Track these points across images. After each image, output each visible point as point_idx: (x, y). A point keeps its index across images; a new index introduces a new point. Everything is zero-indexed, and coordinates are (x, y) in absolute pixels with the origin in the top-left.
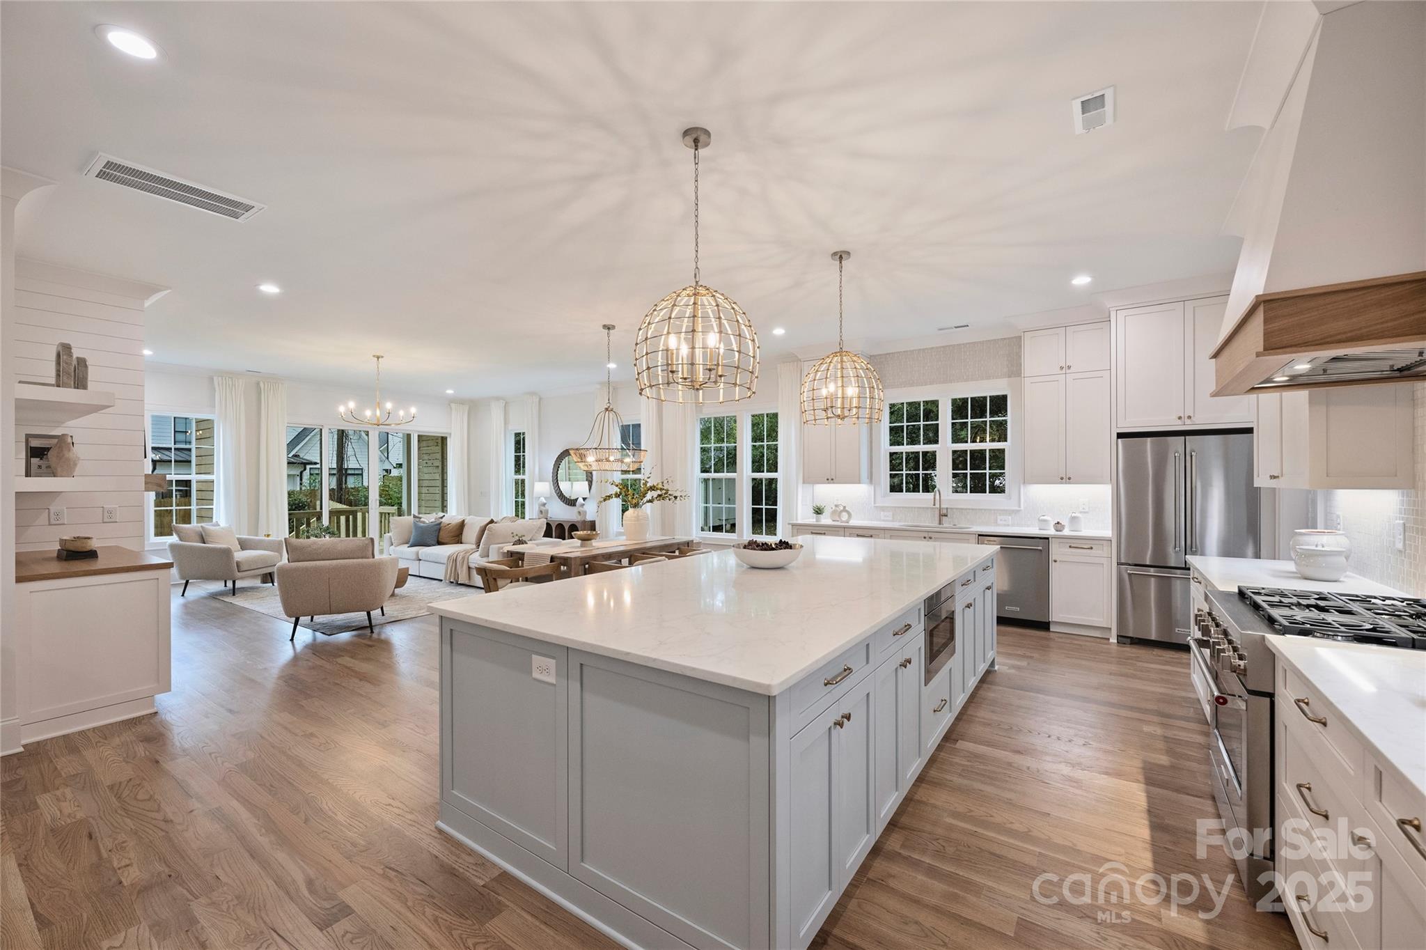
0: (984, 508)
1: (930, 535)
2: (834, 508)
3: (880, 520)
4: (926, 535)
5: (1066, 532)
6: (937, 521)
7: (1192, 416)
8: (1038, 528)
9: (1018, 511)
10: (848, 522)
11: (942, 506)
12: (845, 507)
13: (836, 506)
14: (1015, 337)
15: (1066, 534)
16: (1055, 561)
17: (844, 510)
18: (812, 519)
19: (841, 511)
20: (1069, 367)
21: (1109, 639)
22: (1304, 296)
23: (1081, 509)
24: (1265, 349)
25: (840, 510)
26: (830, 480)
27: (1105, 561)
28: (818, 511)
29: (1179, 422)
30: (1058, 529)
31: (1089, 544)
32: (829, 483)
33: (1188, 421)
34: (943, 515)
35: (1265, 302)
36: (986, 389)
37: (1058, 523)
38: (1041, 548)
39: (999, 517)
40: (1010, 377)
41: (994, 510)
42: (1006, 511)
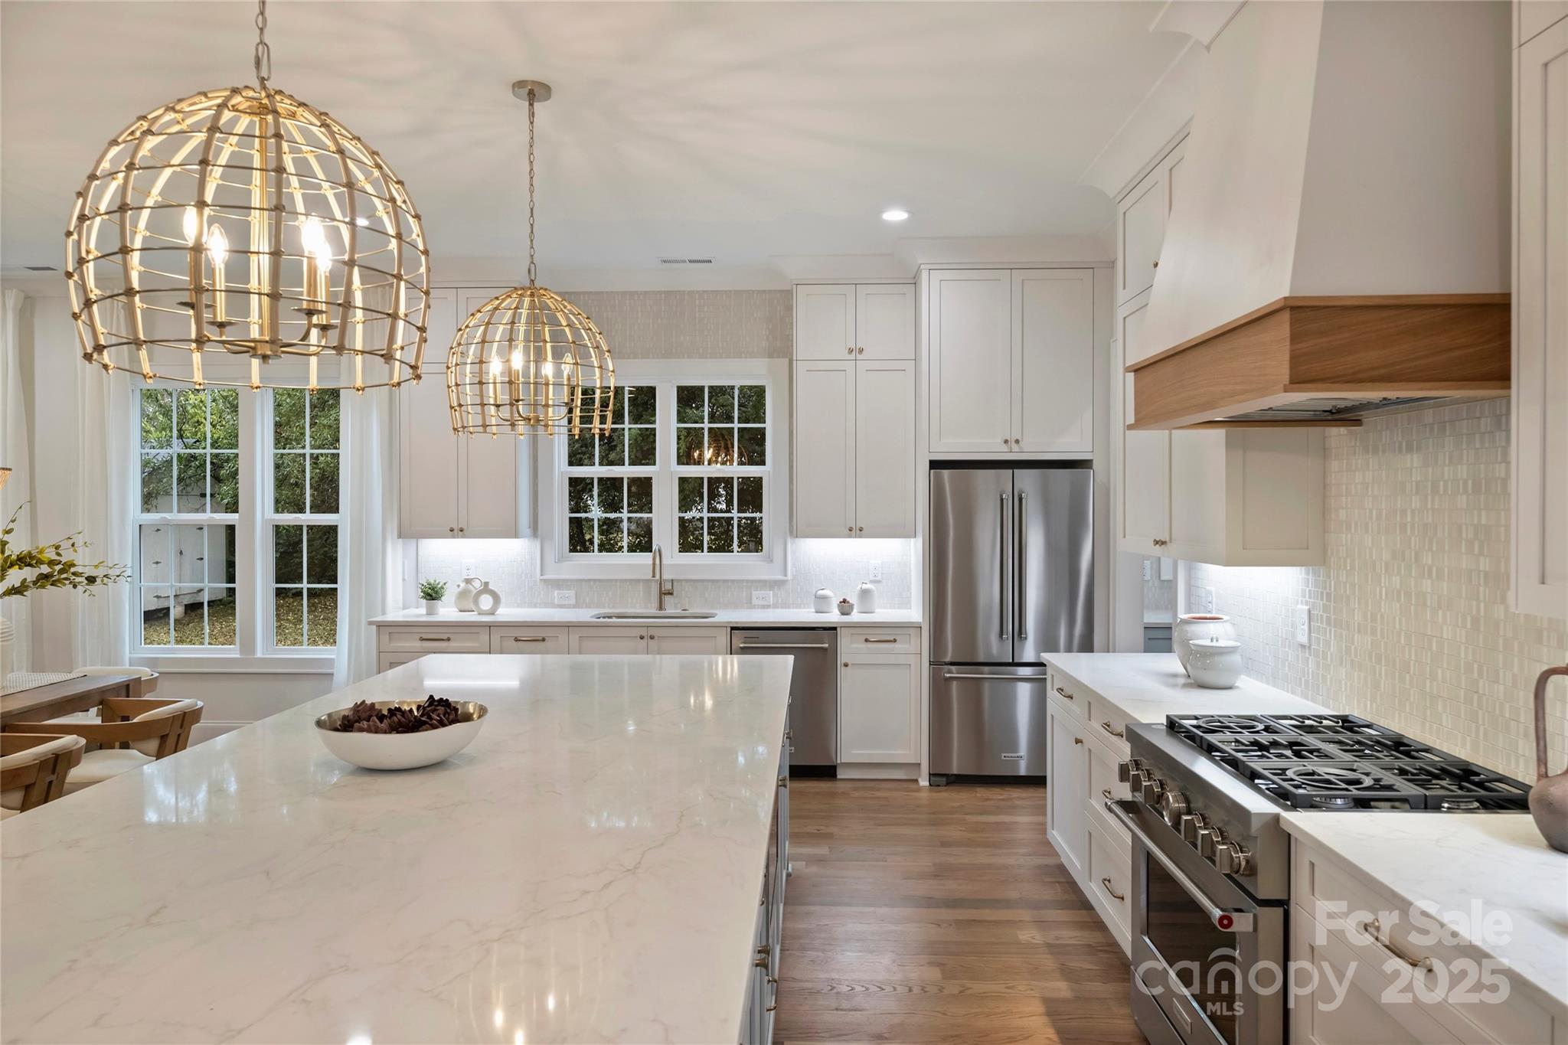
0: (732, 578)
1: (652, 631)
2: (463, 585)
3: (553, 605)
4: (643, 632)
5: (855, 617)
6: (656, 604)
7: (1020, 439)
8: (814, 610)
9: (783, 582)
10: (493, 614)
11: (665, 577)
12: (486, 584)
13: (468, 581)
14: (781, 291)
15: (856, 620)
16: (846, 665)
17: (486, 589)
18: (418, 612)
19: (480, 593)
20: (861, 351)
21: (917, 780)
22: (1334, 307)
23: (872, 578)
24: (1292, 382)
25: (475, 591)
26: (458, 532)
27: (912, 660)
28: (432, 594)
29: (1005, 448)
30: (845, 611)
31: (886, 633)
32: (453, 537)
33: (1015, 448)
34: (665, 594)
35: (1293, 308)
36: (736, 374)
37: (844, 601)
38: (826, 645)
39: (753, 592)
40: (770, 356)
41: (747, 581)
42: (765, 581)
